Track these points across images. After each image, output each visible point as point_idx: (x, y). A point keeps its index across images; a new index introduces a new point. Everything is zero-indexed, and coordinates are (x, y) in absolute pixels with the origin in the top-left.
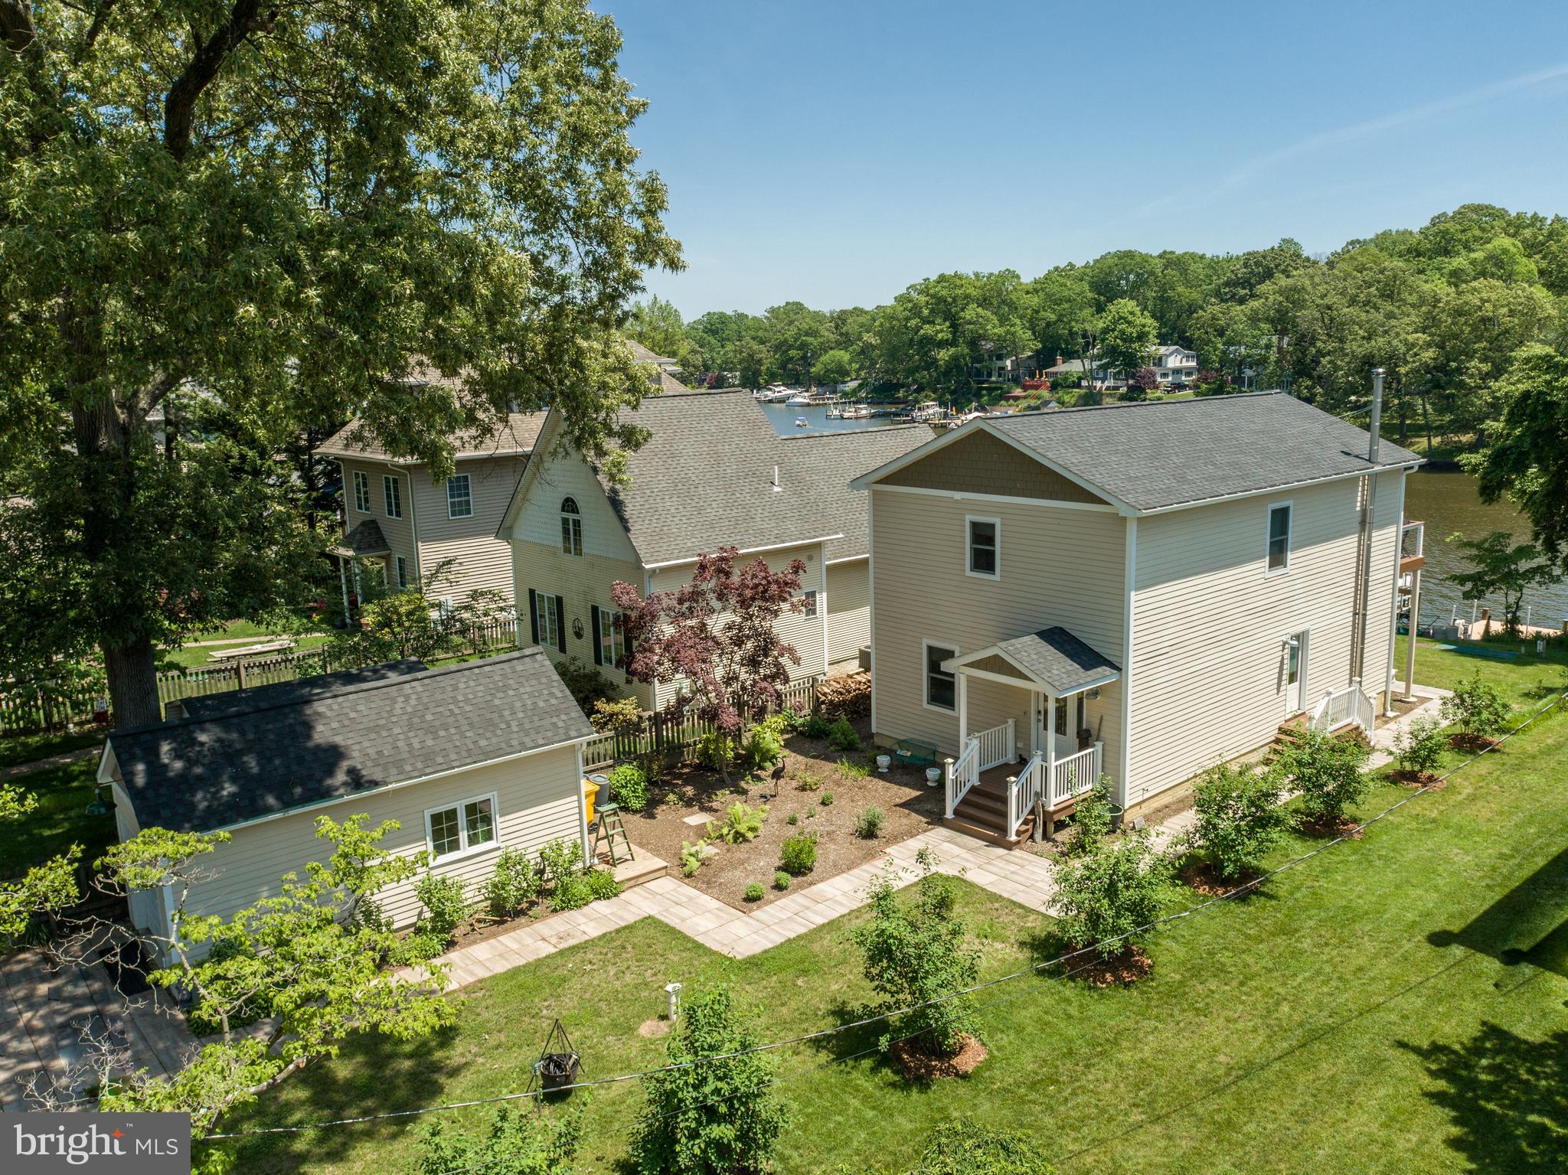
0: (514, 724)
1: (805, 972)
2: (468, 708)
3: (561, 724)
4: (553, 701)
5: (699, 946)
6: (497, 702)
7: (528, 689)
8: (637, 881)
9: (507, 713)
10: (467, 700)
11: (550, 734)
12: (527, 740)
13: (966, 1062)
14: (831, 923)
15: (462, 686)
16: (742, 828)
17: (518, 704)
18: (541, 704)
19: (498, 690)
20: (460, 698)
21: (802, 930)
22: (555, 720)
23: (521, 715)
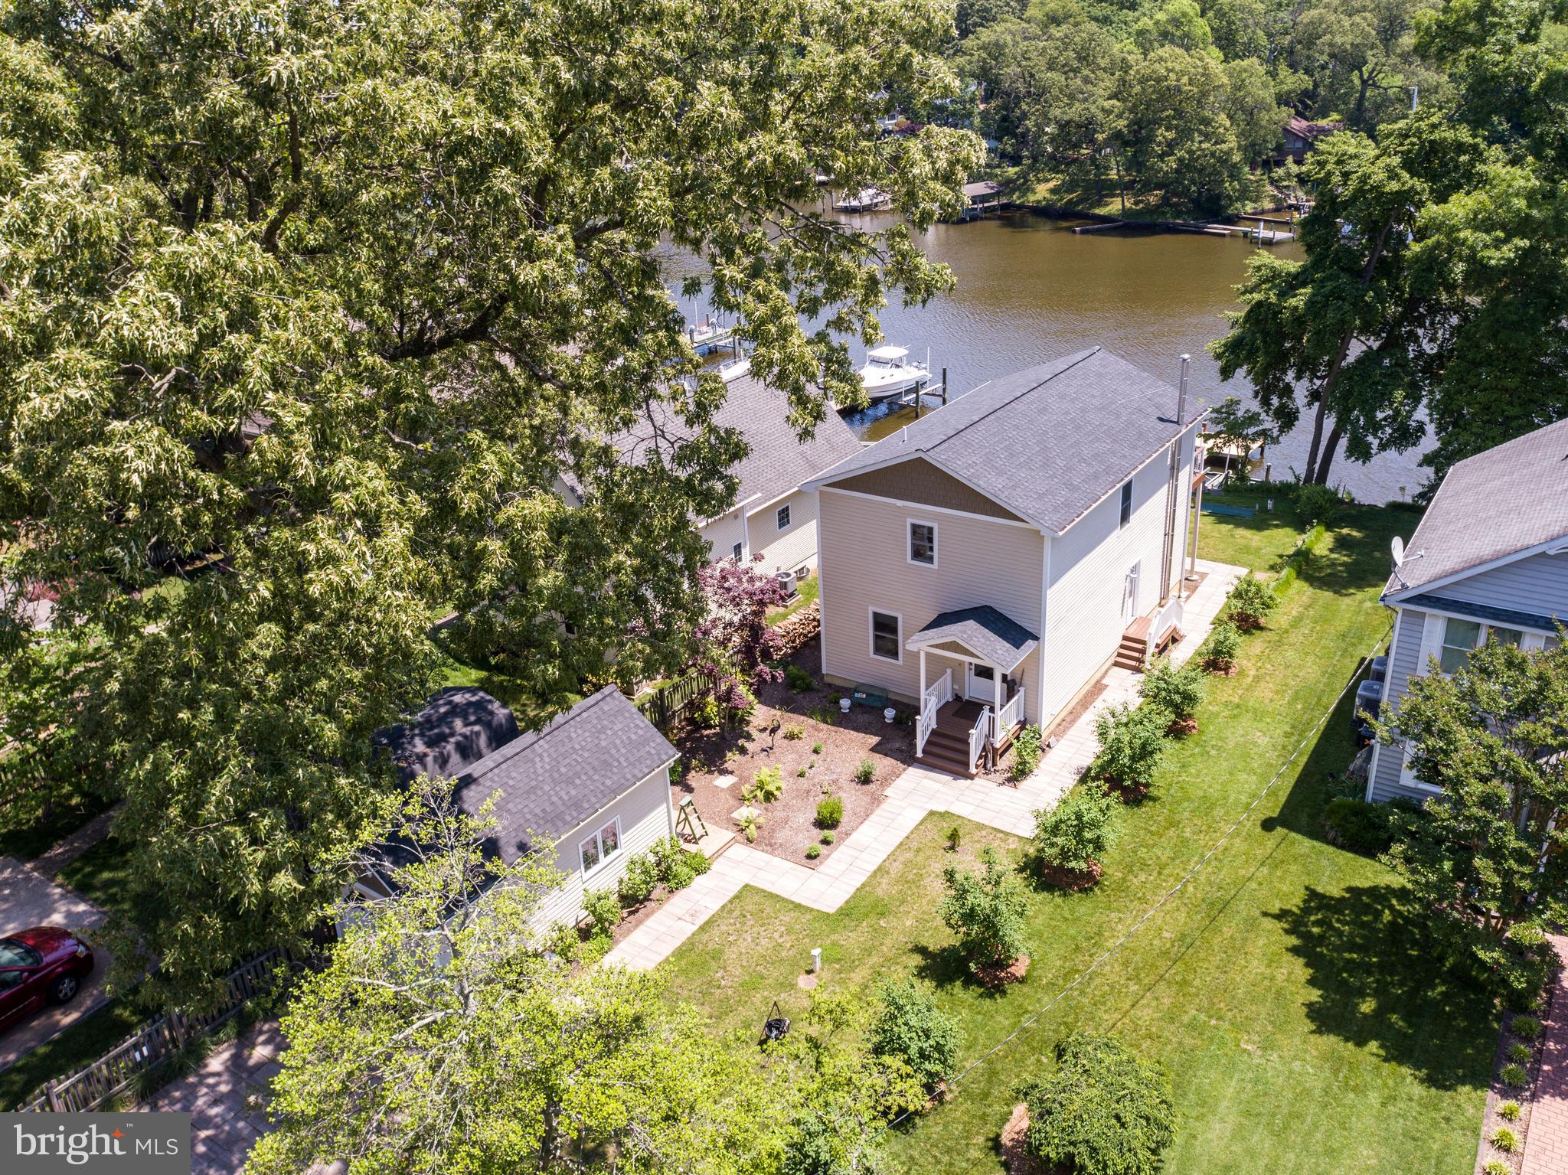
0: (622, 760)
1: (882, 914)
2: (586, 754)
3: (653, 751)
4: (641, 732)
5: (798, 907)
6: (604, 743)
7: (620, 726)
8: (718, 854)
9: (613, 751)
10: (583, 748)
11: (649, 762)
12: (636, 772)
13: (1020, 969)
14: (879, 869)
15: (574, 735)
16: (771, 788)
17: (618, 742)
18: (634, 737)
19: (599, 732)
20: (577, 747)
21: (863, 879)
22: (647, 749)
23: (623, 751)
